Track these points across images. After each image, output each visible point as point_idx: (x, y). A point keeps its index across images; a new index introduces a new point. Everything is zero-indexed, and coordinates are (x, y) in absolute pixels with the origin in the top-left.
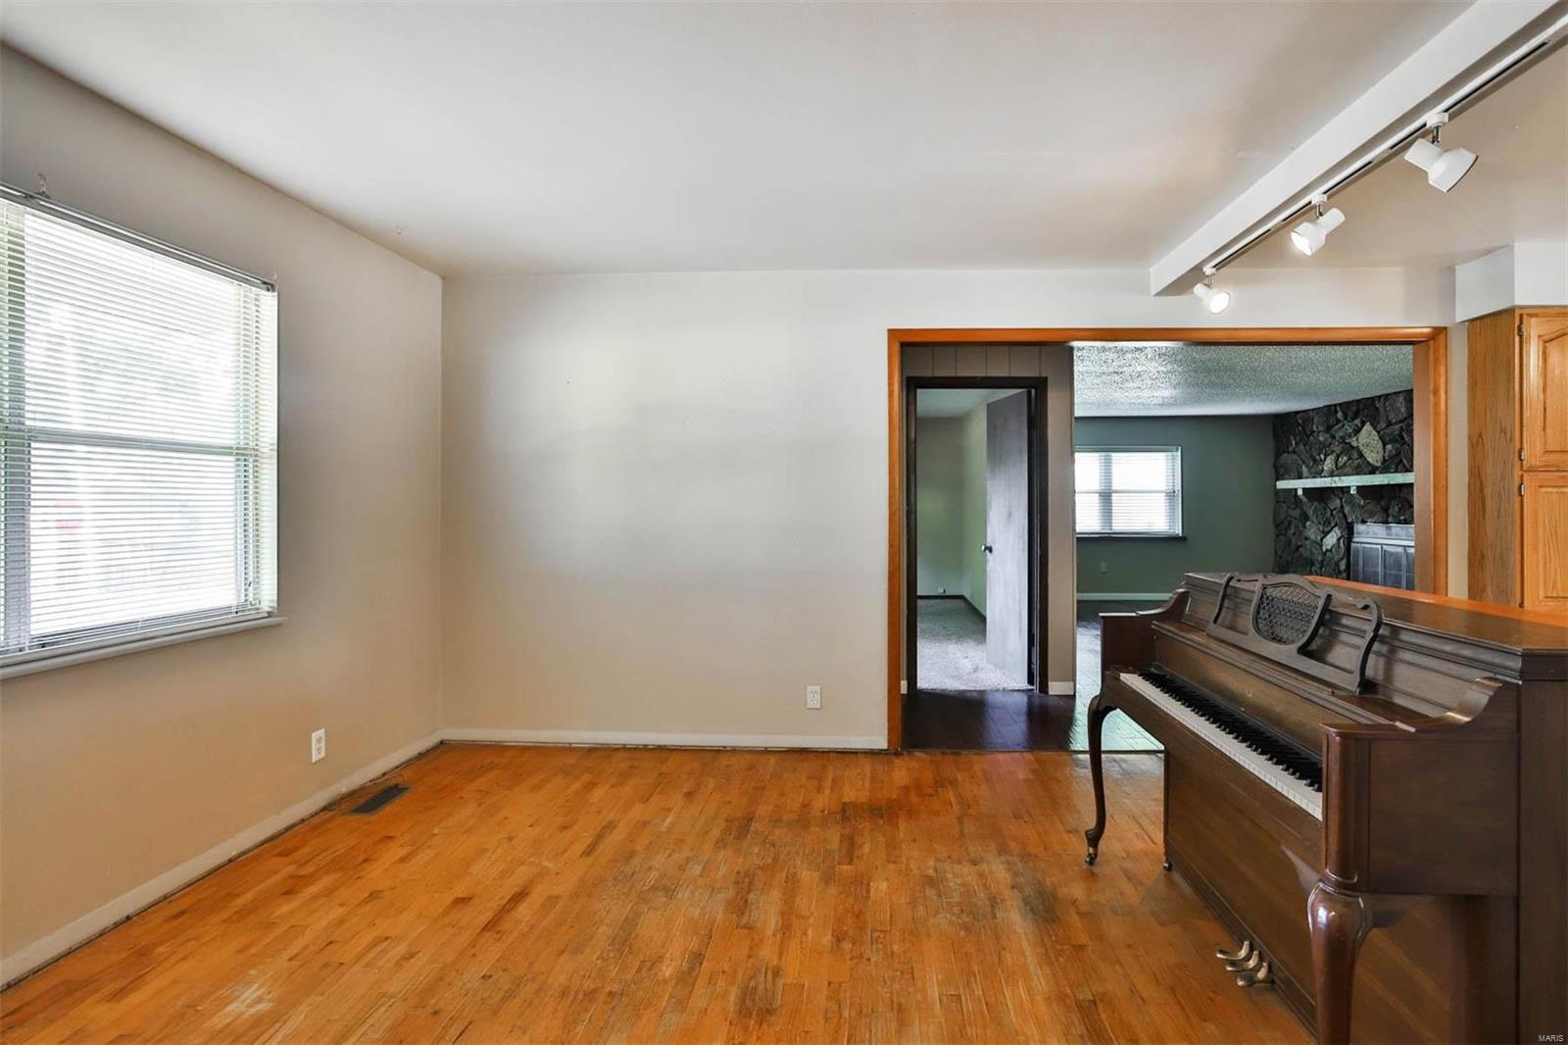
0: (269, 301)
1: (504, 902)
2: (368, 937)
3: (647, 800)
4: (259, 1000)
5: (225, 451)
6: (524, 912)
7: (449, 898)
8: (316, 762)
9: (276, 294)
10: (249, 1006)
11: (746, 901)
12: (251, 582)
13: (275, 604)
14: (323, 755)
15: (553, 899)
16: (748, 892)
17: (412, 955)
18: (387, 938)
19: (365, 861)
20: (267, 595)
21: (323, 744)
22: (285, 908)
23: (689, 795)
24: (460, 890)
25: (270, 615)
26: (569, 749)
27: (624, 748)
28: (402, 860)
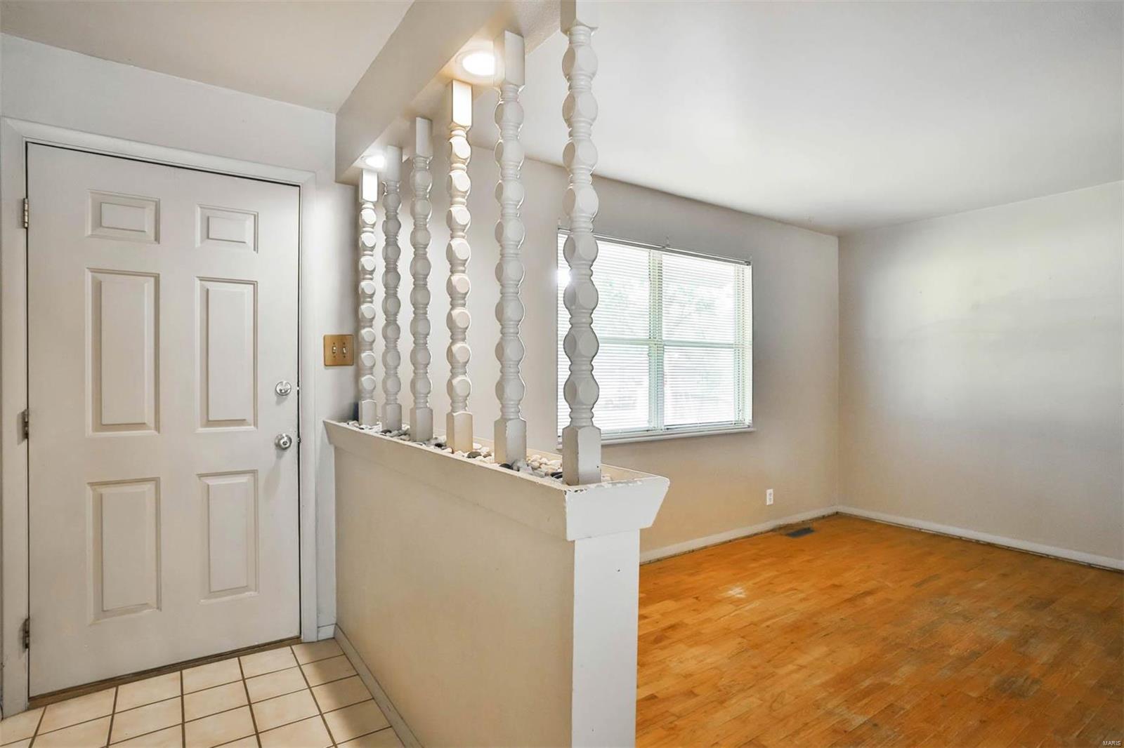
0: (748, 270)
1: (859, 593)
2: (789, 586)
3: (967, 571)
4: (741, 593)
5: (729, 346)
6: (869, 600)
7: (829, 583)
8: (768, 506)
9: (751, 267)
10: (737, 594)
11: (1027, 641)
12: (740, 410)
13: (751, 422)
14: (772, 502)
15: (889, 600)
16: (1031, 637)
17: (808, 599)
18: (796, 589)
19: (790, 557)
20: (748, 418)
21: (772, 497)
22: (753, 565)
23: (1004, 575)
24: (836, 581)
25: (749, 427)
26: (919, 532)
27: (960, 539)
28: (809, 561)
